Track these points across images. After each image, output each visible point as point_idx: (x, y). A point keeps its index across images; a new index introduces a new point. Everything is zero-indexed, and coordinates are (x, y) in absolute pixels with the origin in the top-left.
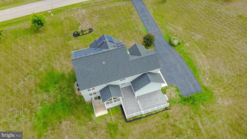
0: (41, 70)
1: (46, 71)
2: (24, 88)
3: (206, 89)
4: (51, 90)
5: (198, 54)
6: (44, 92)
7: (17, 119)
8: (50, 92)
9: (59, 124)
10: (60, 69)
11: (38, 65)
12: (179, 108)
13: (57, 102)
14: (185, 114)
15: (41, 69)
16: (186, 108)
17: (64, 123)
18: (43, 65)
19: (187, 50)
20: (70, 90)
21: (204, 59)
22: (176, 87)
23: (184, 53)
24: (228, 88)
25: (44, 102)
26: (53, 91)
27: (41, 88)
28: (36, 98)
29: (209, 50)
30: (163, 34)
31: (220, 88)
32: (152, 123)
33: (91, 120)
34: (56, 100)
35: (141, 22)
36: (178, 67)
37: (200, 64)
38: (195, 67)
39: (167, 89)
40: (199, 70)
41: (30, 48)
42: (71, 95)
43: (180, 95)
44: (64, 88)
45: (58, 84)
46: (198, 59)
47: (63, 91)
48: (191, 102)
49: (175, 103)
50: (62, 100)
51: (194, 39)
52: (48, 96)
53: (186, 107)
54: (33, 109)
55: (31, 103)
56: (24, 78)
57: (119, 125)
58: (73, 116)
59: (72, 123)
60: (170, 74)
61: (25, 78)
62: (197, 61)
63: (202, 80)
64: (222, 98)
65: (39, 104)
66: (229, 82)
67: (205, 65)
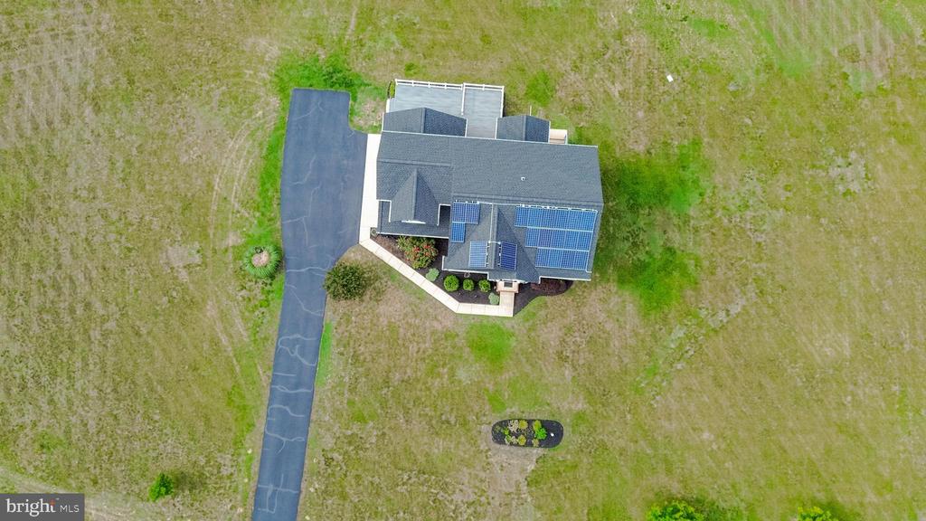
0: (680, 329)
1: (665, 319)
2: (728, 288)
3: (282, 90)
4: (660, 250)
5: (225, 195)
6: (678, 252)
7: (747, 207)
8: (662, 243)
9: (653, 151)
10: (628, 308)
11: (687, 352)
12: (375, 73)
13: (650, 208)
14: (369, 57)
15: (679, 333)
16: (358, 66)
17: (641, 148)
18: (673, 346)
19: (247, 219)
20: (612, 228)
21: (226, 171)
22: (351, 121)
23: (263, 214)
24: (232, 72)
25: (681, 224)
26: (655, 244)
27: (686, 266)
28: (700, 245)
29: (186, 196)
30: (279, 313)
31: (250, 80)
32: (450, 68)
33: (579, 130)
34: (649, 214)
35: (316, 398)
36: (310, 172)
37: (247, 161)
38: (266, 158)
39: (376, 127)
40: (260, 144)
41: (706, 435)
42: (611, 211)
43: (355, 99)
44: (627, 239)
45: (639, 260)
46: (239, 180)
47: (629, 232)
48: (339, 75)
49: (377, 88)
50: (634, 208)
51: (198, 252)
52: (670, 234)
53: (358, 69)
54: (709, 216)
55: (713, 234)
56: (727, 322)
57: (521, 94)
58: (618, 155)
59: (622, 140)
60: (345, 162)
61: (725, 321)
62: (245, 174)
63: (275, 115)
64: (263, 57)
65: (692, 222)
66: (213, 86)
67: (234, 153)
